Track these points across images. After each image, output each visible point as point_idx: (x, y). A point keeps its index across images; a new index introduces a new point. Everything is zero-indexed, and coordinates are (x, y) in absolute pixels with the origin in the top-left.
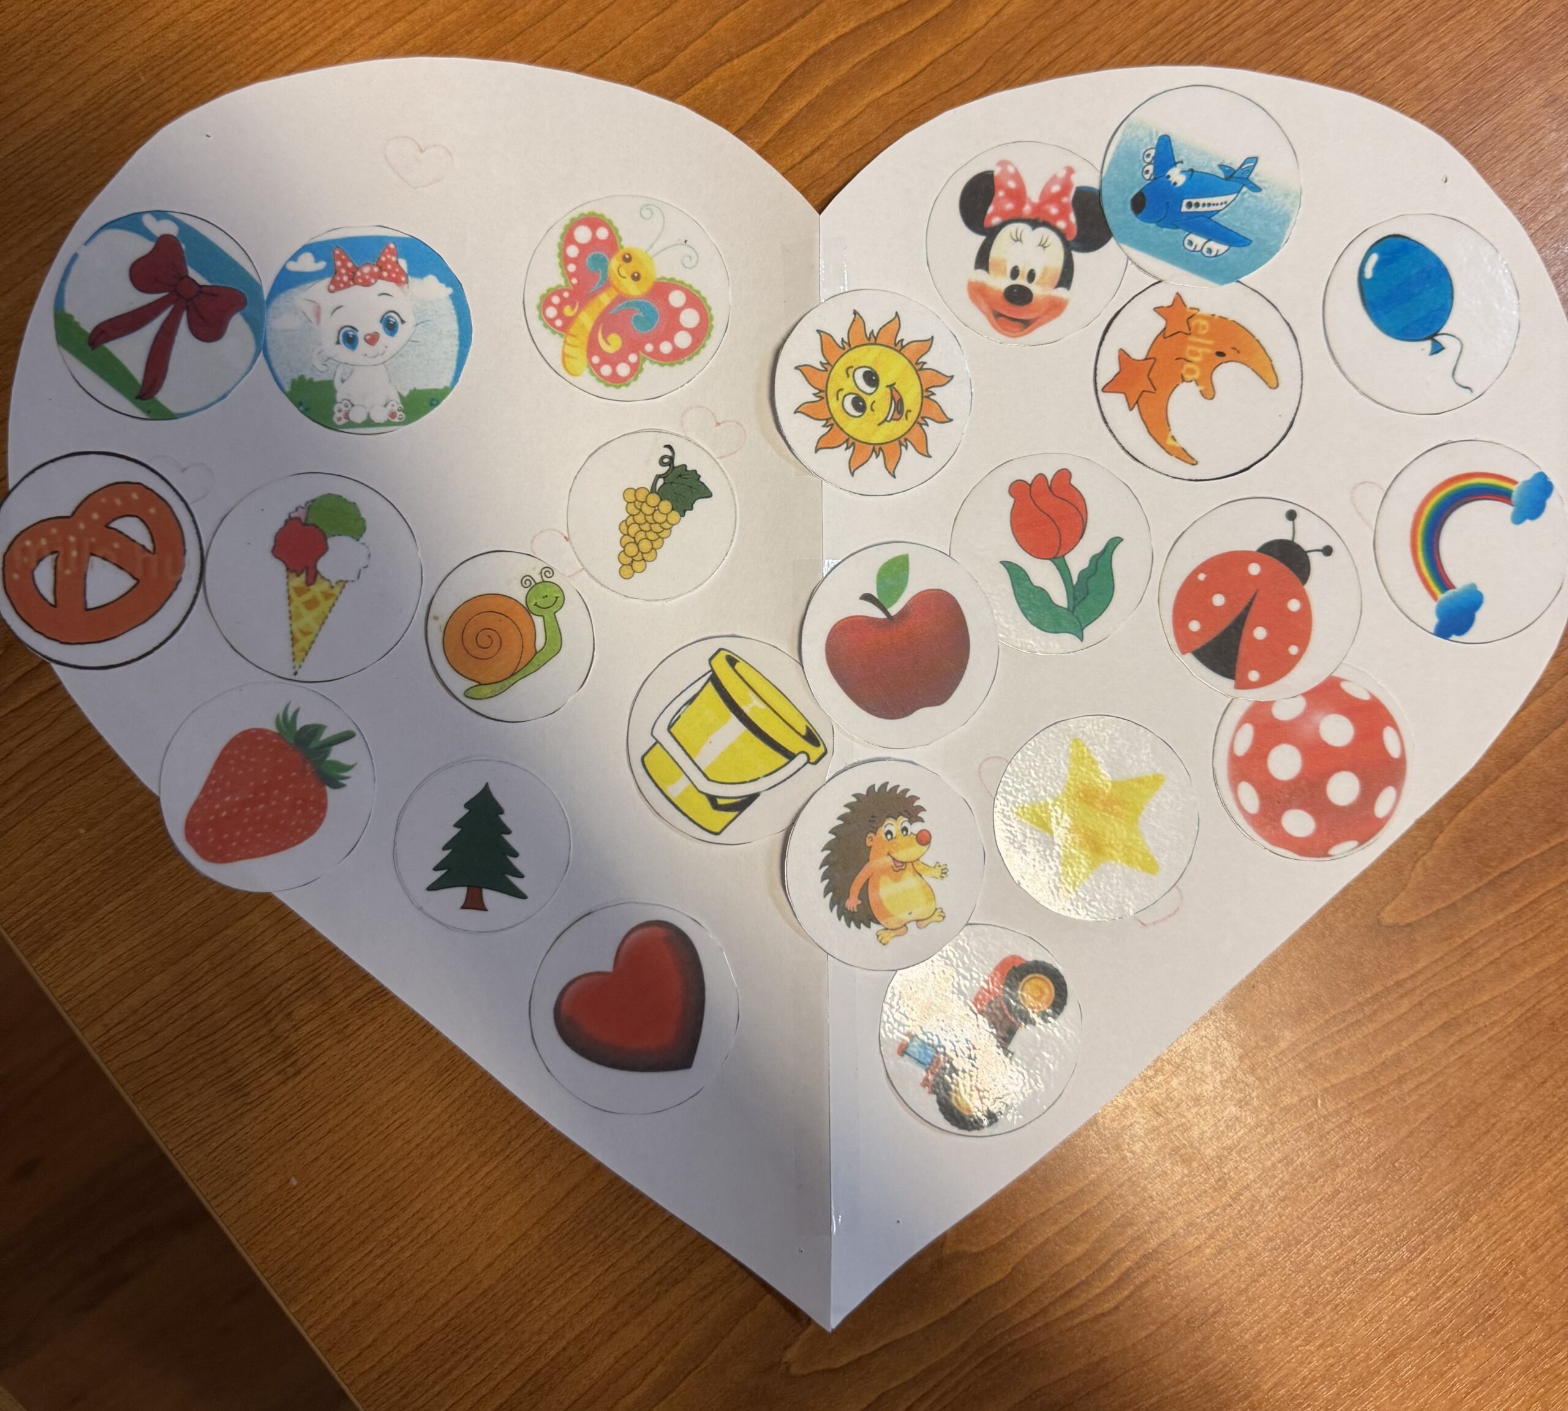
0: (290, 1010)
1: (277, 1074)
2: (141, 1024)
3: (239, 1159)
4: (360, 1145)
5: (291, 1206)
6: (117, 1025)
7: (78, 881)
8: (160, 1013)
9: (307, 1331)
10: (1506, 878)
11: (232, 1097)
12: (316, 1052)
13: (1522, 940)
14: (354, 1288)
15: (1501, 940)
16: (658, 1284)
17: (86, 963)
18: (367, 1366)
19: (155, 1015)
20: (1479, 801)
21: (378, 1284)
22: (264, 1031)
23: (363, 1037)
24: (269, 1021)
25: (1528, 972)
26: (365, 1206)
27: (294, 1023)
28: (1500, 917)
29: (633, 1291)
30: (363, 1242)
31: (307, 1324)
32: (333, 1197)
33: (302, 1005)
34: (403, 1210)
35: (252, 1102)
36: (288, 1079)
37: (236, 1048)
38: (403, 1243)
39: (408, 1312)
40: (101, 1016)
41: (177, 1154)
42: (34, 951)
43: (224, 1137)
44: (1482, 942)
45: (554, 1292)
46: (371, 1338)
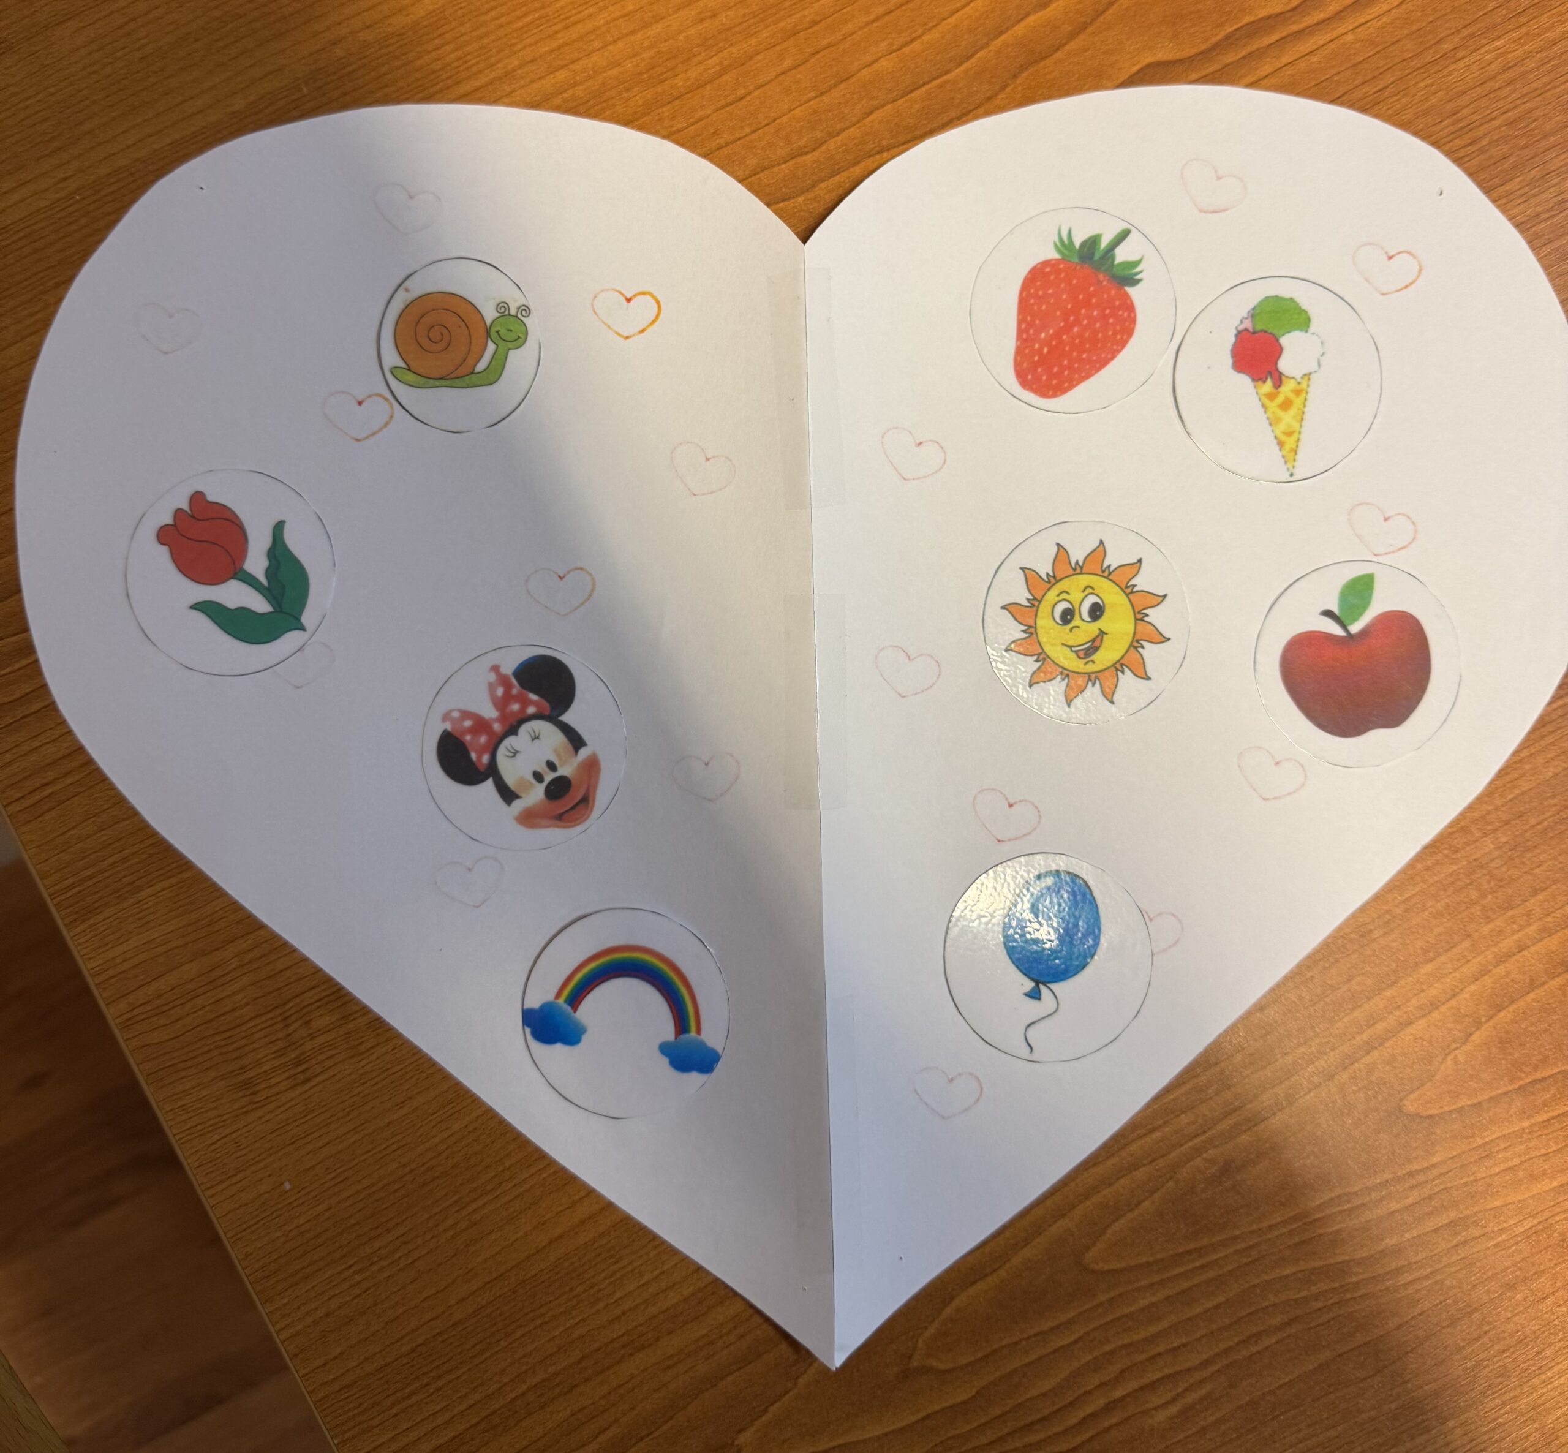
0: (308, 1019)
1: (288, 1078)
2: (166, 1008)
3: (239, 1154)
4: (355, 1162)
5: (279, 1209)
6: (141, 1005)
7: (125, 860)
8: (183, 1001)
9: (277, 1333)
10: (1538, 1086)
11: (241, 1094)
12: (328, 1063)
13: (1543, 1151)
14: (329, 1299)
15: (1523, 1147)
16: (624, 1346)
17: (122, 940)
18: (331, 1377)
19: (178, 1002)
20: (1521, 1004)
21: (353, 1299)
22: (281, 1035)
23: (375, 1056)
24: (287, 1026)
25: (1545, 1185)
26: (353, 1221)
27: (311, 1031)
28: (1526, 1124)
29: (599, 1350)
30: (344, 1256)
31: (278, 1327)
32: (320, 1208)
33: (321, 1015)
34: (389, 1231)
35: (257, 1102)
36: (297, 1085)
37: (251, 1047)
38: (384, 1263)
39: (378, 1331)
40: (127, 994)
41: (181, 1139)
42: (75, 920)
43: (228, 1131)
44: (1503, 1146)
45: (523, 1335)
46: (338, 1351)
